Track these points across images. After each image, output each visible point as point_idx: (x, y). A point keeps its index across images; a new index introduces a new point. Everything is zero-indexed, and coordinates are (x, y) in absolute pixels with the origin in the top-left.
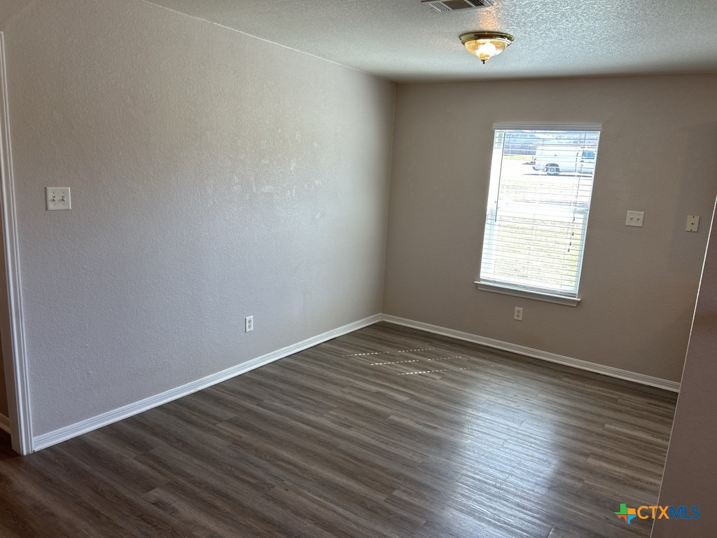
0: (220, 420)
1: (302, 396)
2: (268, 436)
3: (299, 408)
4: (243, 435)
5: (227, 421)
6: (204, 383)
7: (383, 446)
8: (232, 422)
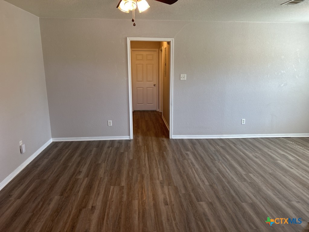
0: (218, 145)
1: (251, 148)
2: (228, 152)
3: (246, 150)
4: (221, 150)
5: (220, 146)
6: (223, 136)
7: (262, 165)
8: (222, 147)
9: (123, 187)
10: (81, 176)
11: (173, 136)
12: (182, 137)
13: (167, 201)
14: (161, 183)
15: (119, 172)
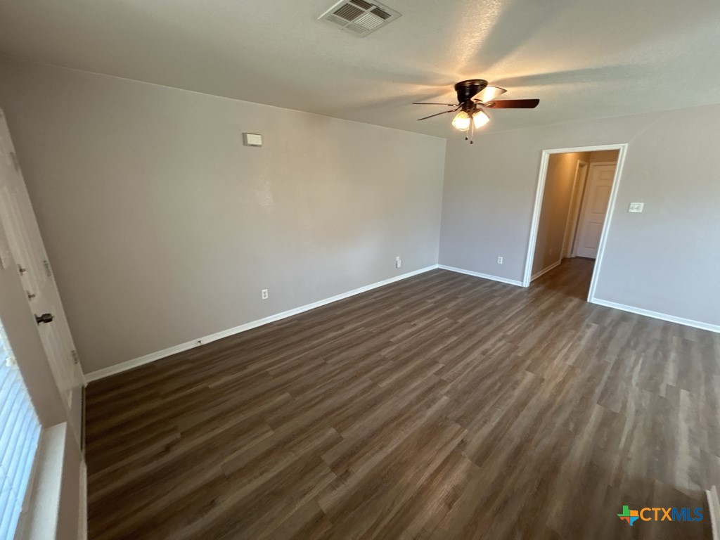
9: (457, 323)
10: (430, 301)
11: (592, 298)
12: (613, 305)
13: (487, 352)
14: (503, 337)
15: (469, 311)
